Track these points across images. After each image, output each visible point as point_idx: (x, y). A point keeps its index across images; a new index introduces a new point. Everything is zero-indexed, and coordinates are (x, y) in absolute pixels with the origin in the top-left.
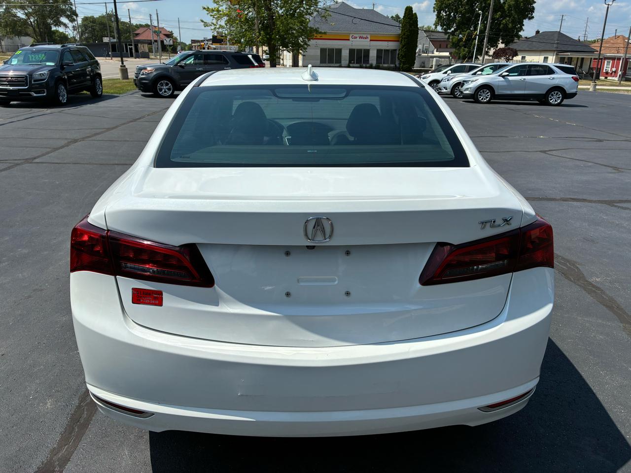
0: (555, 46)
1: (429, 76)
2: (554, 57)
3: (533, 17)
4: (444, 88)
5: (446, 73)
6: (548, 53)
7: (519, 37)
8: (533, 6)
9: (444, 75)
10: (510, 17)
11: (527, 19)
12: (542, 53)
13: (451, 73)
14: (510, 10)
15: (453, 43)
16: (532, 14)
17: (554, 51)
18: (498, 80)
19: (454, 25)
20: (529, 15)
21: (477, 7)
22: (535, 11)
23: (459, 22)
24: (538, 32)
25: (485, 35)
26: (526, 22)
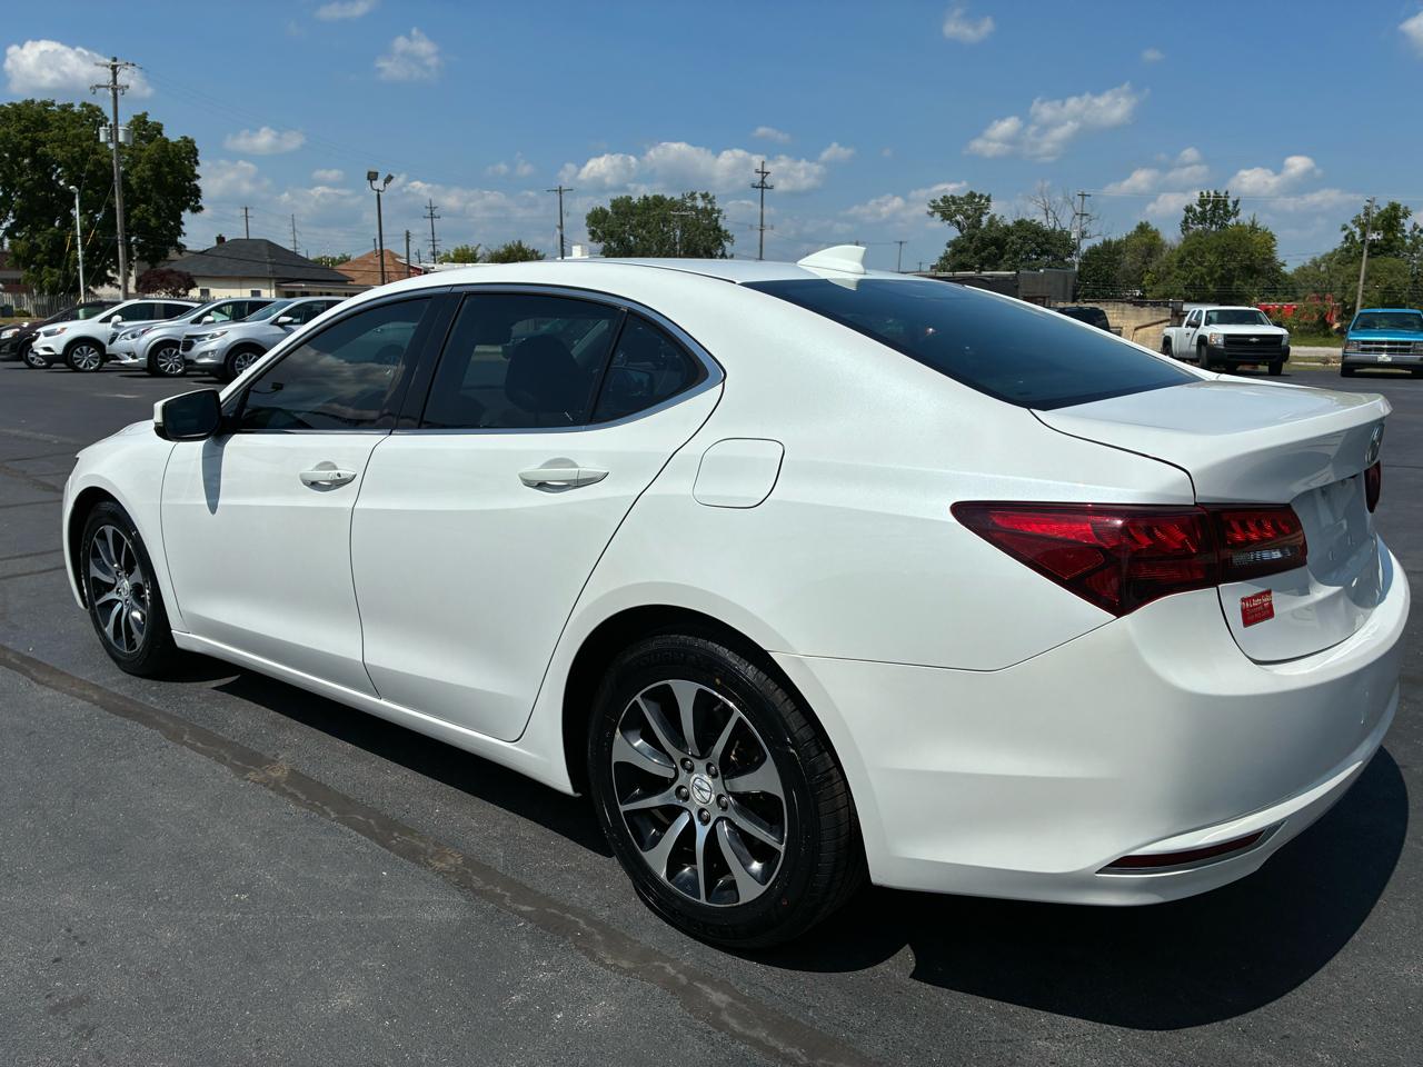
0: (269, 268)
1: (64, 329)
2: (273, 291)
3: (201, 208)
4: (128, 354)
5: (107, 320)
6: (259, 284)
7: (181, 248)
8: (195, 185)
9: (104, 325)
10: (147, 201)
11: (188, 211)
12: (244, 283)
13: (123, 321)
14: (144, 191)
15: (18, 257)
16: (197, 202)
17: (270, 279)
18: (271, 332)
19: (11, 214)
20: (192, 203)
21: (59, 177)
22: (203, 194)
23: (22, 208)
24: (220, 239)
25: (116, 241)
26: (186, 215)
